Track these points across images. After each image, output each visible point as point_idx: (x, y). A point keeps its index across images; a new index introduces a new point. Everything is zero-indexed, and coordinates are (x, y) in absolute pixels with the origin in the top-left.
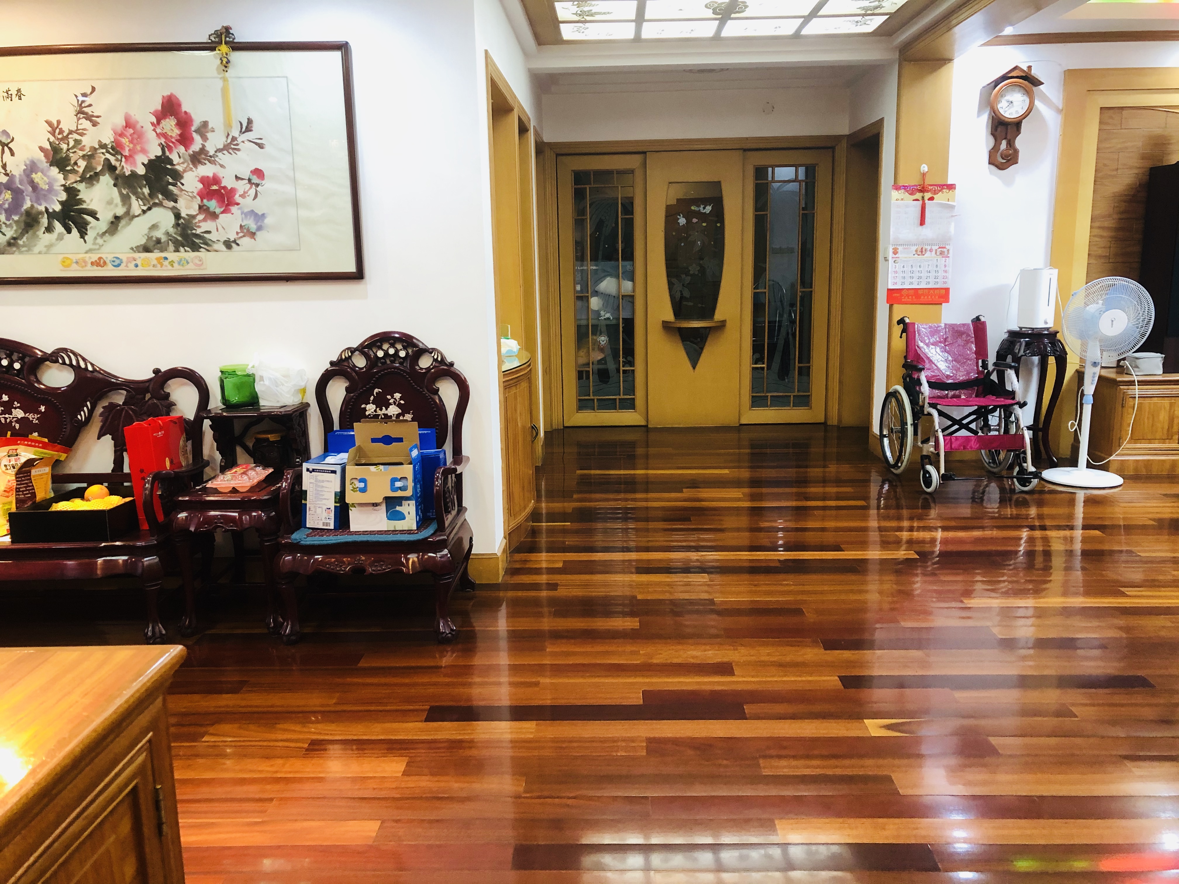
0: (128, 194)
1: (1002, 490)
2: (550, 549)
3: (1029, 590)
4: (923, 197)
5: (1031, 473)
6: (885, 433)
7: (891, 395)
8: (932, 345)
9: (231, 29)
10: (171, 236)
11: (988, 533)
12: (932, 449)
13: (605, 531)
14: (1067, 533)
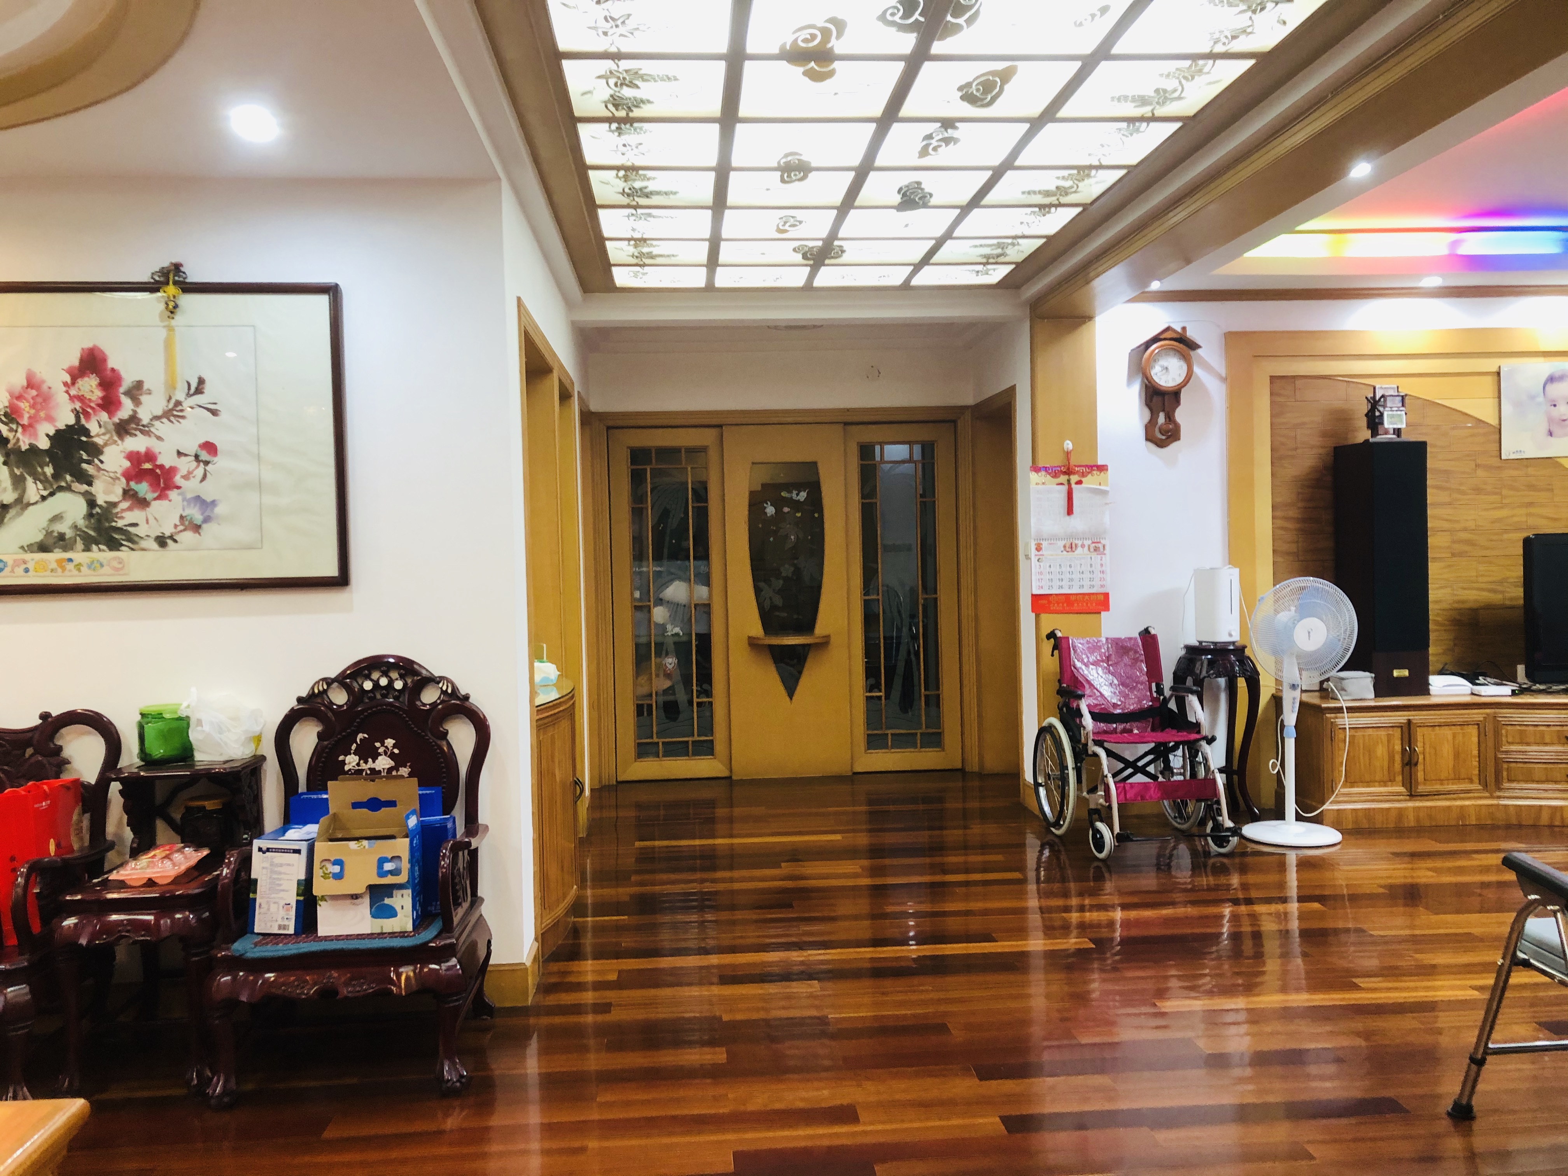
0: (22, 474)
1: (1194, 853)
2: (600, 954)
3: (1239, 985)
4: (1069, 481)
5: (1229, 829)
6: (1040, 781)
7: (1045, 731)
8: (1093, 664)
9: (181, 265)
10: (80, 530)
11: (1181, 911)
12: (1102, 801)
13: (674, 926)
14: (1280, 907)
